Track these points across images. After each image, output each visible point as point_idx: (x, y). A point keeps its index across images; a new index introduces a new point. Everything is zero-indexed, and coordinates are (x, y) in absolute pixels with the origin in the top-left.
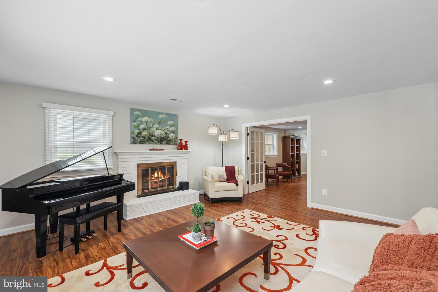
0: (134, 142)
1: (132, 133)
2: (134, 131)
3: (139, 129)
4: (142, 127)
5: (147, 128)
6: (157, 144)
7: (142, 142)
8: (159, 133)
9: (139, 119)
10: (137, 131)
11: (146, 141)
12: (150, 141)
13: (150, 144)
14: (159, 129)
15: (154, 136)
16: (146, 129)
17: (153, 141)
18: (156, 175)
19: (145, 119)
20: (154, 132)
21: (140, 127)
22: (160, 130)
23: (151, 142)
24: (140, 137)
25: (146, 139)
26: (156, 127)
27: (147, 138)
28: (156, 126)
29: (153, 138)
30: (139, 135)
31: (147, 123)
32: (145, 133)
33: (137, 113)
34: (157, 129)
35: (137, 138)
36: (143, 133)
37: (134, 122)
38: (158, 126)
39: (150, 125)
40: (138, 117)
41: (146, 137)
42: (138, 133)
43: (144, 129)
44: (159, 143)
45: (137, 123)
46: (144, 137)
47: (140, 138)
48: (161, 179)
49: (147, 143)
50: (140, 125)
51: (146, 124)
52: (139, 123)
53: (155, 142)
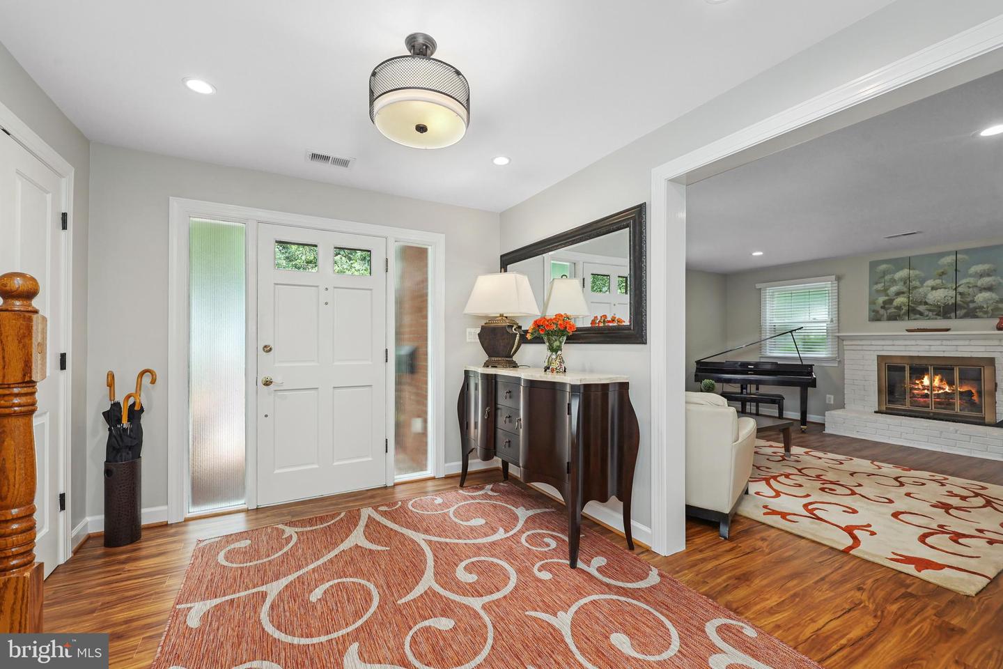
0: (875, 317)
1: (872, 303)
2: (877, 299)
3: (887, 295)
4: (893, 289)
5: (905, 289)
6: (932, 319)
7: (893, 318)
8: (939, 296)
9: (888, 277)
10: (881, 299)
11: (904, 314)
12: (915, 314)
13: (914, 319)
14: (940, 288)
15: (926, 303)
16: (903, 293)
17: (921, 314)
18: (926, 381)
19: (903, 273)
20: (926, 295)
21: (888, 291)
22: (942, 290)
23: (918, 316)
24: (889, 308)
25: (904, 311)
26: (930, 285)
27: (905, 309)
28: (930, 283)
29: (921, 308)
30: (886, 306)
31: (907, 280)
32: (901, 300)
33: (883, 267)
34: (933, 288)
35: (882, 311)
36: (895, 301)
37: (877, 283)
38: (938, 281)
39: (916, 283)
40: (885, 273)
41: (903, 307)
42: (884, 302)
43: (898, 294)
44: (939, 317)
45: (883, 284)
46: (899, 308)
47: (889, 311)
48: (941, 391)
49: (907, 318)
50: (890, 287)
51: (905, 283)
52: (887, 284)
53: (927, 316)
